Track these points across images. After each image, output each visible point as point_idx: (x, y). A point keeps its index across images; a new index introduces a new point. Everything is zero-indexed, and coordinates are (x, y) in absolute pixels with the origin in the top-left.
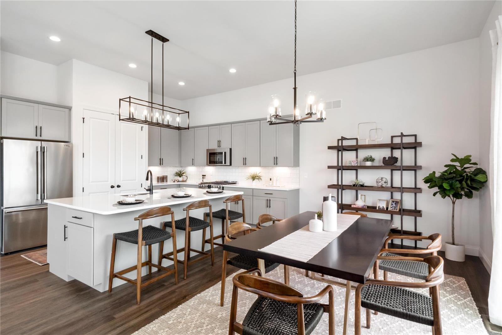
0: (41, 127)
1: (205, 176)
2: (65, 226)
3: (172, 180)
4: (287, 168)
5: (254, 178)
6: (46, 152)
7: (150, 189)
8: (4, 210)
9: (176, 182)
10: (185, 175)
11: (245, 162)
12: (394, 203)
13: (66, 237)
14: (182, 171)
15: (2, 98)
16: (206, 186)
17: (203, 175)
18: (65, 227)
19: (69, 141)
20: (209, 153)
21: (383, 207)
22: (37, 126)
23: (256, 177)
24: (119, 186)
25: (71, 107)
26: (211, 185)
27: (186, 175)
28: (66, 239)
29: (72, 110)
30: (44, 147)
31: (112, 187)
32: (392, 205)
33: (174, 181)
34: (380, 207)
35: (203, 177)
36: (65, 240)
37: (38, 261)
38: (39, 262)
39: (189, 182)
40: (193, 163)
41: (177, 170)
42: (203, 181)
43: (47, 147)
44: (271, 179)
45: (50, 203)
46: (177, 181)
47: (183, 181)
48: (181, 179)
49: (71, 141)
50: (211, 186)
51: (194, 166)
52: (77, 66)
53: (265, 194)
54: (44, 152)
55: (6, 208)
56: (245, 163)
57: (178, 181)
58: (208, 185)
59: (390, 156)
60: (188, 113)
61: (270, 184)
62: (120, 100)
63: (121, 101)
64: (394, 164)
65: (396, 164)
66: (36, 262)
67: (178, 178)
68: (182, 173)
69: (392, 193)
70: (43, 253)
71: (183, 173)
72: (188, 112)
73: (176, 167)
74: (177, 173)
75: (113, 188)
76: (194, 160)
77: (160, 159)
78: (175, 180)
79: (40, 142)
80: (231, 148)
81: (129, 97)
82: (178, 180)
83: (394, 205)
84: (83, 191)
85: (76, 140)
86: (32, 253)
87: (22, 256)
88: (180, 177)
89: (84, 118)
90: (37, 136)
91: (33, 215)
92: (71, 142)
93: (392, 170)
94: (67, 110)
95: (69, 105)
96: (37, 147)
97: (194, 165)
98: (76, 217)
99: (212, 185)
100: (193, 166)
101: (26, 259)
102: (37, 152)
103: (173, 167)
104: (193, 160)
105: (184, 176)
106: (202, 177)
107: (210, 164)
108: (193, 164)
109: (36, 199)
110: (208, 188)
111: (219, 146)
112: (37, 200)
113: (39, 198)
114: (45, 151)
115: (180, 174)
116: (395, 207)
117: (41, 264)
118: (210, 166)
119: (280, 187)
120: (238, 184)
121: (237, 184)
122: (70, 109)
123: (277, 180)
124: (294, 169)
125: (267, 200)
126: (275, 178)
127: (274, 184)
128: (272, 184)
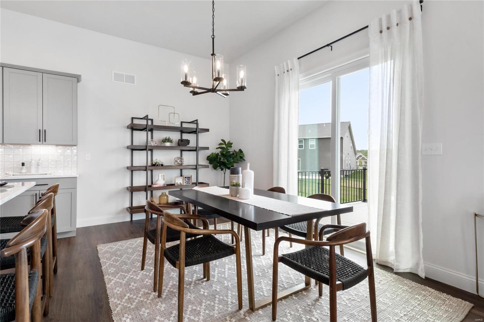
12: (187, 178)
21: (180, 183)
32: (185, 180)
34: (178, 184)
44: (23, 164)
59: (180, 139)
64: (187, 145)
65: (188, 146)
69: (181, 170)
83: (187, 181)
93: (182, 151)
116: (188, 182)
119: (47, 174)
123: (38, 165)
124: (68, 149)
125: (35, 194)
126: (33, 161)
127: (33, 171)
128: (26, 172)
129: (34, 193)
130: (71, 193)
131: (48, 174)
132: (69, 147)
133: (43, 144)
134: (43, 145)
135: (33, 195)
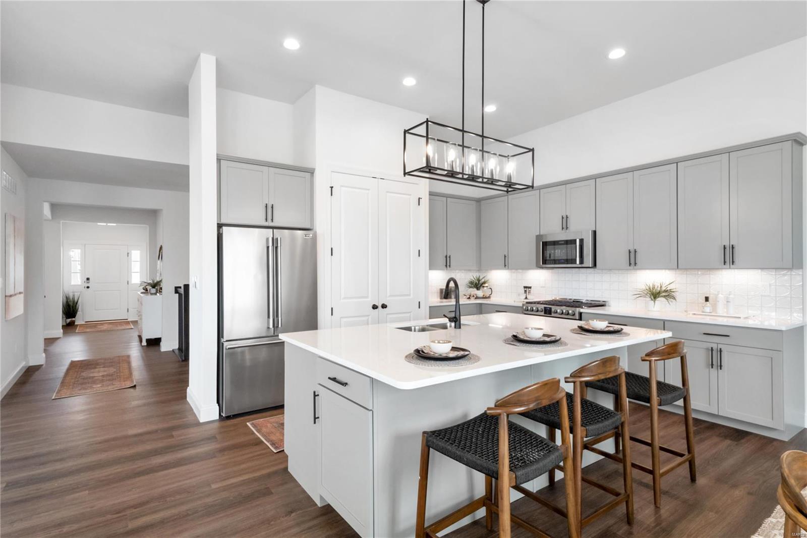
0: (273, 205)
1: (530, 288)
2: (315, 392)
3: (465, 295)
4: (760, 271)
5: (655, 295)
6: (281, 246)
7: (455, 317)
8: (225, 344)
9: (472, 299)
10: (487, 287)
11: (633, 260)
13: (316, 417)
14: (481, 278)
15: (221, 160)
16: (539, 309)
17: (525, 287)
18: (315, 395)
19: (311, 228)
20: (543, 242)
22: (267, 204)
23: (659, 292)
24: (384, 306)
25: (314, 169)
26: (551, 308)
27: (489, 285)
28: (316, 420)
29: (314, 174)
30: (277, 239)
31: (375, 307)
33: (468, 297)
35: (526, 291)
36: (315, 423)
37: (271, 441)
38: (273, 444)
39: (494, 300)
40: (506, 264)
41: (472, 276)
42: (526, 298)
43: (281, 238)
44: (707, 299)
45: (288, 341)
46: (473, 296)
47: (484, 298)
48: (480, 293)
49: (315, 228)
50: (553, 310)
51: (508, 269)
52: (323, 96)
53: (704, 334)
54: (277, 248)
55: (227, 341)
56: (633, 262)
57: (477, 298)
58: (545, 308)
60: (531, 153)
61: (708, 309)
62: (405, 132)
63: (407, 135)
66: (268, 442)
67: (474, 291)
68: (481, 282)
70: (277, 423)
71: (484, 283)
72: (532, 150)
73: (470, 270)
74: (471, 283)
75: (376, 310)
76: (507, 258)
77: (446, 257)
78: (470, 296)
79: (272, 230)
80: (594, 229)
81: (426, 120)
82: (476, 295)
84: (332, 315)
85: (321, 226)
86: (261, 420)
87: (248, 423)
88: (478, 289)
89: (332, 187)
90: (267, 221)
91: (263, 354)
92: (314, 230)
94: (308, 175)
95: (310, 166)
96: (267, 239)
97: (507, 267)
98: (335, 378)
99: (554, 308)
100: (506, 269)
101: (253, 433)
102: (268, 247)
103: (465, 270)
104: (505, 257)
105: (485, 288)
106: (523, 291)
107: (544, 266)
108: (505, 266)
109: (266, 326)
110: (545, 313)
111: (565, 226)
112: (269, 328)
113: (271, 326)
114: (279, 245)
115: (477, 285)
117: (276, 448)
118: (542, 268)
120: (609, 306)
121: (606, 308)
122: (312, 172)
123: (728, 302)
124: (784, 275)
125: (710, 349)
126: (720, 295)
127: (721, 310)
128: (711, 311)
129: (710, 345)
130: (772, 358)
131: (742, 318)
132: (785, 272)
133: (730, 268)
134: (730, 270)
135: (707, 349)
